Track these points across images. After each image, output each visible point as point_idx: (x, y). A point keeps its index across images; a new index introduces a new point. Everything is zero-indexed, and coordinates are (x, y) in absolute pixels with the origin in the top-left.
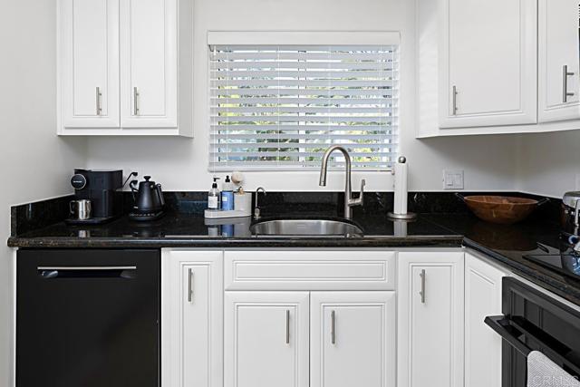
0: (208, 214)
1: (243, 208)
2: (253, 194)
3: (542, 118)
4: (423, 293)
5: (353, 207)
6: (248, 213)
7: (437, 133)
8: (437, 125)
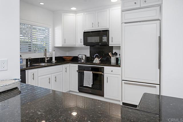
4: (66, 71)
5: (47, 60)
7: (61, 46)
8: (61, 45)
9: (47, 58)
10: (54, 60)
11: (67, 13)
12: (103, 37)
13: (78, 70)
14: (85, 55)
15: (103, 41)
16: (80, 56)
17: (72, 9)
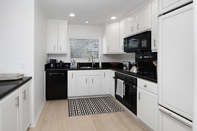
0: (71, 66)
1: (76, 65)
2: (78, 63)
3: (120, 51)
4: (105, 76)
5: (93, 65)
6: (77, 66)
7: (106, 54)
8: (106, 52)
9: (94, 63)
10: (100, 65)
11: (112, 23)
12: (142, 42)
13: (114, 76)
14: (129, 63)
15: (142, 46)
16: (125, 63)
17: (111, 18)
